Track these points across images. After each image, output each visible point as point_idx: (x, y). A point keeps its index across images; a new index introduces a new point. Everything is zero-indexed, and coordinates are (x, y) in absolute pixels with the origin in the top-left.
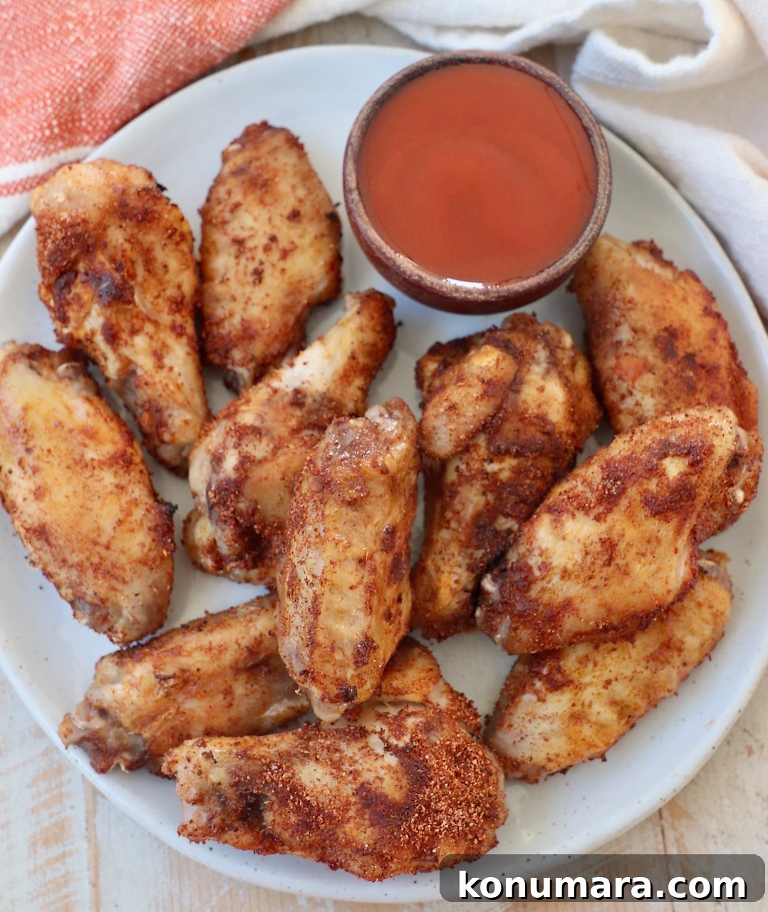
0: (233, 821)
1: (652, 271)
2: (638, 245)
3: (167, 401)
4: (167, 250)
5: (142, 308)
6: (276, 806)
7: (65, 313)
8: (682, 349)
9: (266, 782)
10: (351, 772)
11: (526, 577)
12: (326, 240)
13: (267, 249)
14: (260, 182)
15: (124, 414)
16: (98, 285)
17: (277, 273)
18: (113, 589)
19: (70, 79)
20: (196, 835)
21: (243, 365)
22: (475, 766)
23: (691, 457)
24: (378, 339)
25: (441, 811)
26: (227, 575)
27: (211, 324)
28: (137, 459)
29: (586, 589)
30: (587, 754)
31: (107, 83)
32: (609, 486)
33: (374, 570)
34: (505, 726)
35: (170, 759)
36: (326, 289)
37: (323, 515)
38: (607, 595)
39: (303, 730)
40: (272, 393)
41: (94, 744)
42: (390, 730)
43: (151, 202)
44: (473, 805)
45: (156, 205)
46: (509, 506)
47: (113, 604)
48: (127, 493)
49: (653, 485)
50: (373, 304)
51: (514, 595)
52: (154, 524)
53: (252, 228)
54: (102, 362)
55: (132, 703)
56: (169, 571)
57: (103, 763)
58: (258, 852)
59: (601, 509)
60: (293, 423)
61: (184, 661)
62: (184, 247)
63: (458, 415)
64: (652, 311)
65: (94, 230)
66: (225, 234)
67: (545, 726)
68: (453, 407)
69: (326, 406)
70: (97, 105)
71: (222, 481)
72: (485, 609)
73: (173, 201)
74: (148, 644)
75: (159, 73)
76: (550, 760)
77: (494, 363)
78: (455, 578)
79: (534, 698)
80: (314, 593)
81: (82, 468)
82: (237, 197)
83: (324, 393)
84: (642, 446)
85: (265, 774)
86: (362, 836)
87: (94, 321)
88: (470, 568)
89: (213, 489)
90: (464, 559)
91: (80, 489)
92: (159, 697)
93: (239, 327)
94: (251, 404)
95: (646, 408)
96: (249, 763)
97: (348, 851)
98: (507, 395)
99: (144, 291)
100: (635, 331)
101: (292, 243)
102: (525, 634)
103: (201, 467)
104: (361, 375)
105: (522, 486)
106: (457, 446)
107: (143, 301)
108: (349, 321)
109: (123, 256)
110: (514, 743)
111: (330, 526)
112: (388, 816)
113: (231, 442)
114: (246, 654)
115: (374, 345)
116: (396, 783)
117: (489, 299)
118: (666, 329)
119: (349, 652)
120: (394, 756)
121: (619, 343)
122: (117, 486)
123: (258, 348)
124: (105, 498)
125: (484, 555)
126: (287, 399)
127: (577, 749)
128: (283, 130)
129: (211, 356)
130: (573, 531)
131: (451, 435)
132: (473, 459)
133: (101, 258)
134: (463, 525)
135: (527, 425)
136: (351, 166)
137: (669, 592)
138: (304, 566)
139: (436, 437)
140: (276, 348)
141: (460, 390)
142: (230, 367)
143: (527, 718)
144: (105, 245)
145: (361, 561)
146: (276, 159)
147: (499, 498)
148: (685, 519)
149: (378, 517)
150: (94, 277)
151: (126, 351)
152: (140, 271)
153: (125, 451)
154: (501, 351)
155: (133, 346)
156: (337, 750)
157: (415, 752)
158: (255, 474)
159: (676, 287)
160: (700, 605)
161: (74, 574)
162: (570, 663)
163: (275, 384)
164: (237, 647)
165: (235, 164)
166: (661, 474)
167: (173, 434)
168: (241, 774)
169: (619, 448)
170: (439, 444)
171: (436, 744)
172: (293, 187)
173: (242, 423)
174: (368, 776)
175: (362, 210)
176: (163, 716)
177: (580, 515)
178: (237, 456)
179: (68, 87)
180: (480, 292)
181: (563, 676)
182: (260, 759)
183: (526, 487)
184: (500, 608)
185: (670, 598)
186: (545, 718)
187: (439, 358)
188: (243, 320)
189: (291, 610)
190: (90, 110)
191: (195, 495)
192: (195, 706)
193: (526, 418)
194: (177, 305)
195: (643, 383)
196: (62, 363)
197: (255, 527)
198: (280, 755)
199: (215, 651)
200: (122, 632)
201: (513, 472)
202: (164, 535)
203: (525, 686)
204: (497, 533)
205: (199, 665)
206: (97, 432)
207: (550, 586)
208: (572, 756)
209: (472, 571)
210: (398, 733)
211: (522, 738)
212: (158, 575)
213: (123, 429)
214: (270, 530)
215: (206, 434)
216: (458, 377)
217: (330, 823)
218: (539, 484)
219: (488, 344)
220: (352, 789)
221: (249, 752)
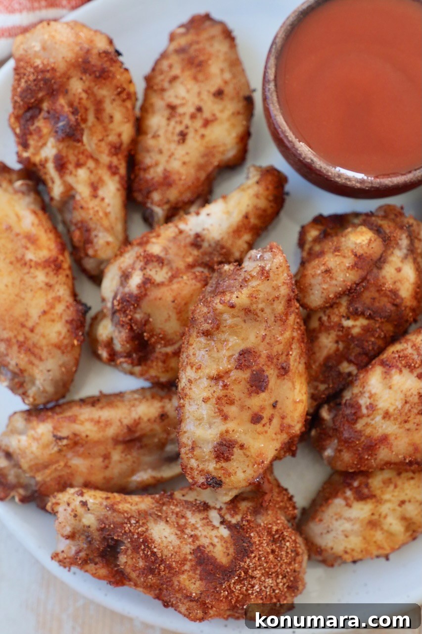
0: (95, 556)
3: (96, 224)
4: (115, 104)
5: (88, 147)
6: (129, 552)
7: (26, 140)
9: (125, 532)
10: (191, 536)
11: (355, 413)
12: (241, 117)
13: (193, 117)
14: (196, 62)
15: (61, 228)
16: (57, 123)
17: (198, 138)
18: (31, 363)
20: (66, 562)
21: (159, 206)
22: (287, 547)
24: (269, 207)
25: (255, 578)
26: (116, 366)
27: (140, 169)
28: (66, 265)
29: (401, 430)
30: (375, 553)
34: (317, 520)
35: (54, 500)
36: (235, 156)
38: (417, 437)
39: (160, 496)
40: (178, 233)
42: (227, 509)
43: (108, 63)
44: (280, 577)
45: (111, 66)
46: (353, 354)
47: (30, 375)
48: (53, 291)
50: (270, 178)
51: (343, 425)
52: (71, 318)
53: (183, 98)
54: (50, 184)
55: (32, 453)
56: (77, 357)
57: (2, 494)
58: (110, 583)
60: (190, 260)
61: (77, 428)
62: (129, 104)
63: (331, 278)
65: (60, 77)
66: (163, 99)
67: (347, 526)
68: (328, 271)
69: (218, 251)
71: (126, 294)
72: (319, 431)
73: (126, 65)
74: (52, 409)
76: (346, 552)
77: (366, 242)
79: (342, 502)
81: (22, 266)
82: (176, 71)
83: (219, 241)
85: (125, 525)
86: (192, 586)
87: (49, 151)
89: (118, 298)
91: (17, 281)
92: (53, 451)
93: (161, 175)
94: (160, 238)
96: (115, 514)
97: (179, 596)
98: (372, 270)
99: (92, 134)
101: (214, 115)
102: (347, 456)
103: (112, 279)
104: (250, 232)
105: (367, 341)
106: (326, 302)
107: (89, 141)
108: (249, 187)
109: (79, 103)
110: (321, 534)
112: (214, 575)
113: (139, 265)
114: (125, 430)
115: (265, 211)
116: (225, 550)
117: (364, 187)
119: (208, 450)
120: (227, 529)
122: (47, 284)
123: (173, 194)
124: (36, 292)
125: (326, 389)
126: (189, 240)
127: (369, 548)
128: (221, 23)
129: (136, 195)
130: (398, 383)
131: (323, 293)
132: (335, 313)
133: (62, 101)
134: (317, 364)
135: (382, 296)
136: (272, 61)
139: (311, 292)
140: (187, 196)
141: (336, 258)
142: (149, 205)
143: (335, 517)
144: (66, 92)
146: (212, 46)
147: (347, 348)
150: (54, 116)
151: (70, 179)
152: (91, 118)
153: (57, 258)
154: (374, 233)
155: (76, 176)
156: (183, 517)
157: (243, 529)
158: (152, 293)
161: (3, 347)
162: (376, 482)
163: (182, 226)
164: (119, 424)
165: (179, 44)
167: (96, 251)
168: (107, 522)
170: (312, 297)
171: (260, 525)
172: (222, 71)
173: (150, 252)
174: (205, 541)
175: (275, 98)
176: (54, 467)
177: (406, 371)
178: (141, 277)
180: (357, 181)
181: (369, 491)
182: (123, 513)
183: (370, 343)
184: (331, 432)
186: (349, 520)
187: (320, 227)
188: (165, 170)
191: (103, 300)
192: (79, 464)
193: (382, 290)
194: (116, 149)
196: (18, 180)
197: (145, 334)
198: (139, 513)
199: (102, 424)
200: (33, 398)
201: (363, 330)
202: (77, 328)
203: (338, 493)
204: (340, 374)
205: (88, 433)
206: (37, 239)
207: (373, 422)
208: (364, 553)
210: (232, 512)
211: (328, 532)
212: (67, 358)
213: (59, 240)
214: (156, 339)
215: (121, 254)
216: (336, 248)
217: (169, 572)
218: (380, 343)
219: (364, 226)
220: (190, 549)
221: (115, 506)
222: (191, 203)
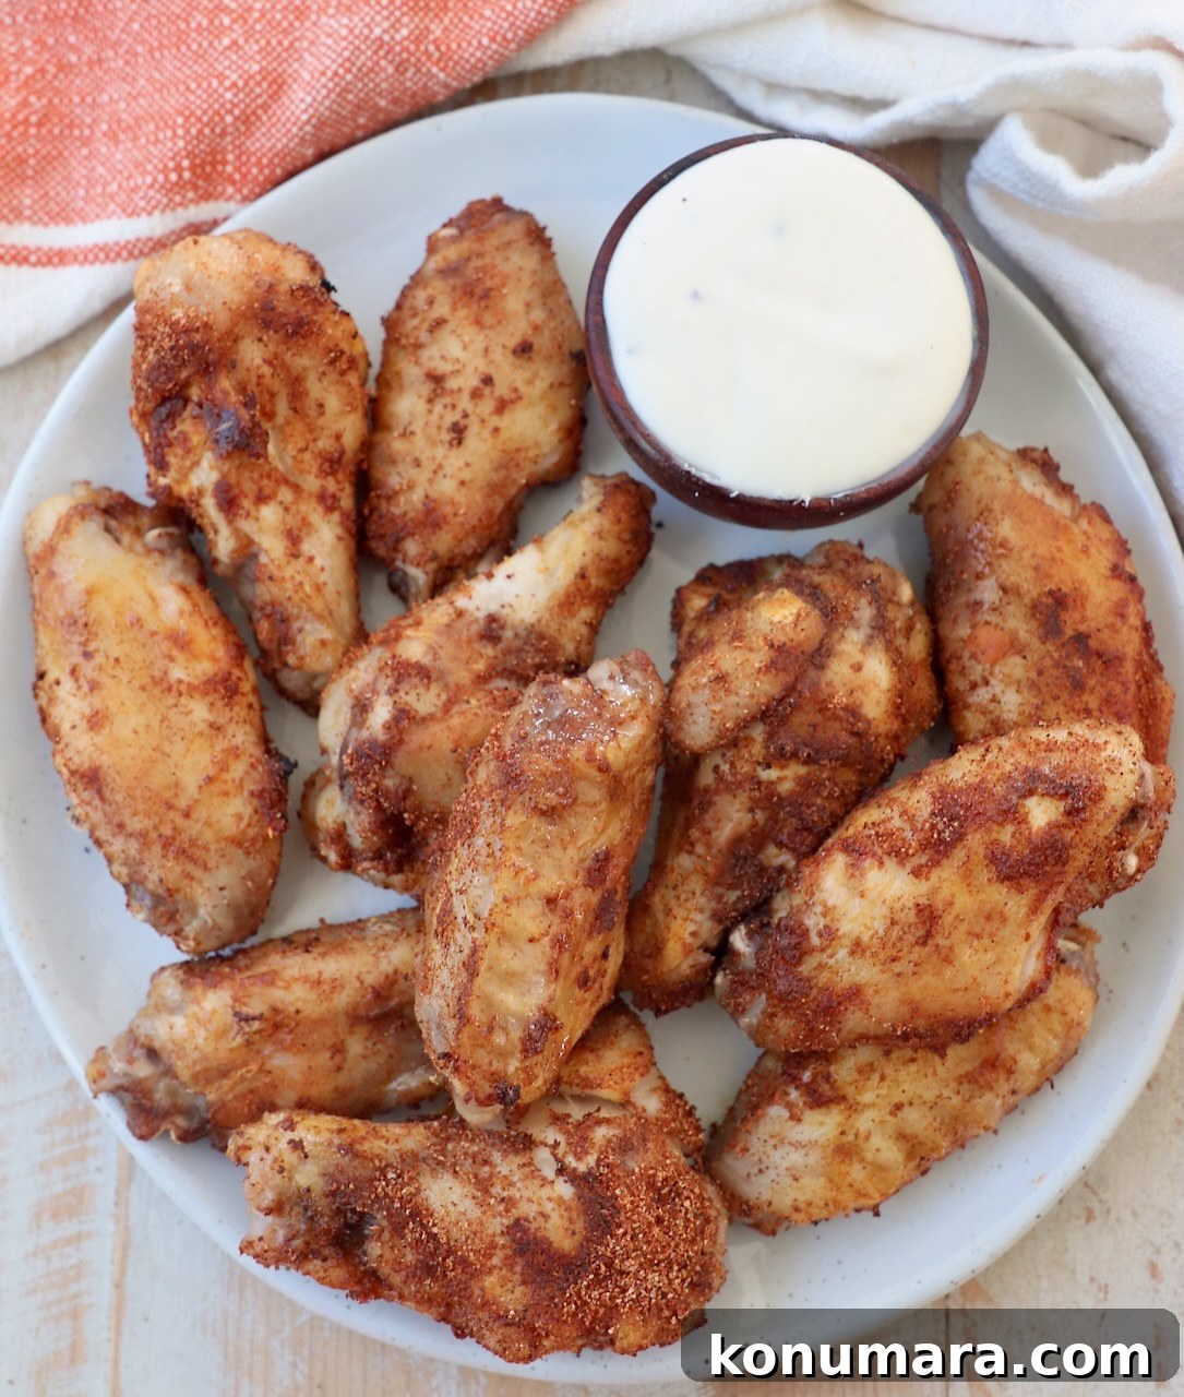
0: (322, 1246)
1: (1040, 502)
2: (1024, 454)
3: (299, 607)
4: (326, 382)
5: (277, 463)
6: (386, 1236)
7: (163, 457)
8: (1071, 623)
9: (377, 1196)
10: (503, 1200)
11: (797, 946)
12: (566, 391)
13: (476, 395)
14: (479, 291)
16: (216, 424)
17: (486, 434)
18: (189, 877)
19: (216, 101)
20: (267, 1257)
21: (418, 565)
22: (687, 1210)
23: (1070, 801)
24: (624, 553)
25: (628, 1274)
26: (358, 874)
27: (379, 496)
28: (246, 687)
29: (885, 976)
30: (853, 1204)
31: (270, 112)
32: (941, 826)
33: (568, 915)
34: (738, 1149)
35: (241, 1141)
36: (556, 464)
37: (502, 825)
38: (916, 988)
39: (441, 1125)
40: (454, 616)
41: (135, 1098)
42: (568, 1144)
43: (309, 308)
44: (676, 1268)
45: (316, 313)
46: (785, 831)
47: (186, 899)
48: (224, 736)
49: (1006, 835)
50: (621, 499)
51: (776, 967)
52: (259, 788)
53: (458, 360)
54: (211, 535)
55: (196, 1048)
56: (274, 858)
57: (144, 1128)
58: (352, 1295)
59: (923, 859)
60: (480, 666)
61: (278, 995)
62: (353, 378)
63: (728, 691)
64: (1034, 562)
65: (219, 340)
66: (418, 363)
67: (796, 1158)
68: (721, 679)
69: (533, 645)
70: (253, 145)
71: (364, 743)
72: (730, 977)
73: (345, 306)
74: (231, 960)
75: (349, 107)
76: (797, 1209)
77: (792, 619)
78: (692, 927)
79: (785, 1114)
80: (474, 942)
81: (163, 692)
82: (442, 309)
83: (532, 626)
84: (998, 772)
85: (377, 1183)
86: (507, 1298)
87: (205, 475)
88: (717, 917)
89: (349, 751)
90: (709, 901)
91: (155, 724)
92: (235, 1044)
93: (420, 506)
94: (420, 628)
95: (1006, 708)
96: (356, 1163)
97: (484, 1316)
98: (805, 671)
99: (284, 439)
100: (1004, 589)
101: (516, 390)
102: (784, 1025)
103: (337, 712)
104: (590, 604)
105: (809, 806)
106: (720, 737)
107: (280, 454)
108: (583, 520)
109: (258, 385)
110: (749, 1175)
111: (511, 844)
112: (549, 1272)
113: (385, 684)
114: (369, 996)
115: (616, 561)
116: (567, 1224)
118: (1051, 593)
119: (517, 1034)
120: (569, 1185)
121: (978, 604)
122: (212, 725)
123: (443, 542)
124: (192, 742)
125: (739, 899)
126: (475, 628)
127: (840, 1198)
128: (524, 214)
129: (373, 544)
130: (877, 885)
131: (713, 719)
132: (743, 758)
133: (225, 383)
134: (714, 851)
135: (829, 719)
137: (1007, 995)
138: (463, 897)
139: (691, 719)
140: (470, 544)
141: (736, 653)
142: (399, 563)
143: (772, 1142)
144: (234, 365)
145: (551, 901)
146: (507, 259)
147: (773, 818)
148: (1047, 892)
149: (585, 837)
150: (212, 410)
151: (246, 526)
152: (282, 408)
153: (230, 673)
154: (806, 602)
155: (257, 519)
156: (486, 1162)
157: (601, 1182)
158: (414, 738)
159: (1075, 529)
160: (1048, 1009)
161: (133, 847)
162: (845, 1070)
163: (461, 602)
164: (358, 985)
165: (445, 259)
166: (1022, 821)
167: (301, 658)
168: (342, 1179)
169: (962, 768)
170: (693, 729)
171: (633, 1173)
172: (528, 305)
173: (404, 657)
174: (526, 1209)
176: (239, 1073)
177: (891, 863)
178: (390, 708)
179: (210, 112)
181: (832, 1087)
182: (372, 1160)
183: (814, 809)
184: (753, 981)
185: (1008, 1004)
186: (798, 1145)
187: (710, 590)
188: (427, 497)
189: (437, 958)
190: (241, 152)
191: (324, 751)
192: (288, 1065)
193: (828, 709)
194: (331, 464)
195: (1006, 670)
196: (153, 527)
197: (406, 815)
198: (403, 1156)
199: (326, 987)
200: (195, 939)
201: (799, 784)
202: (272, 806)
203: (773, 1095)
204: (762, 869)
205: (299, 1005)
206: (191, 641)
207: (832, 962)
208: (831, 1206)
209: (720, 921)
210: (579, 1150)
211: (760, 1171)
212: (256, 863)
213: (232, 638)
214: (427, 823)
215: (351, 663)
216: (735, 633)
217: (463, 1271)
218: (835, 806)
219: (787, 587)
220: (502, 1224)
221: (357, 1147)
222: (477, 557)
